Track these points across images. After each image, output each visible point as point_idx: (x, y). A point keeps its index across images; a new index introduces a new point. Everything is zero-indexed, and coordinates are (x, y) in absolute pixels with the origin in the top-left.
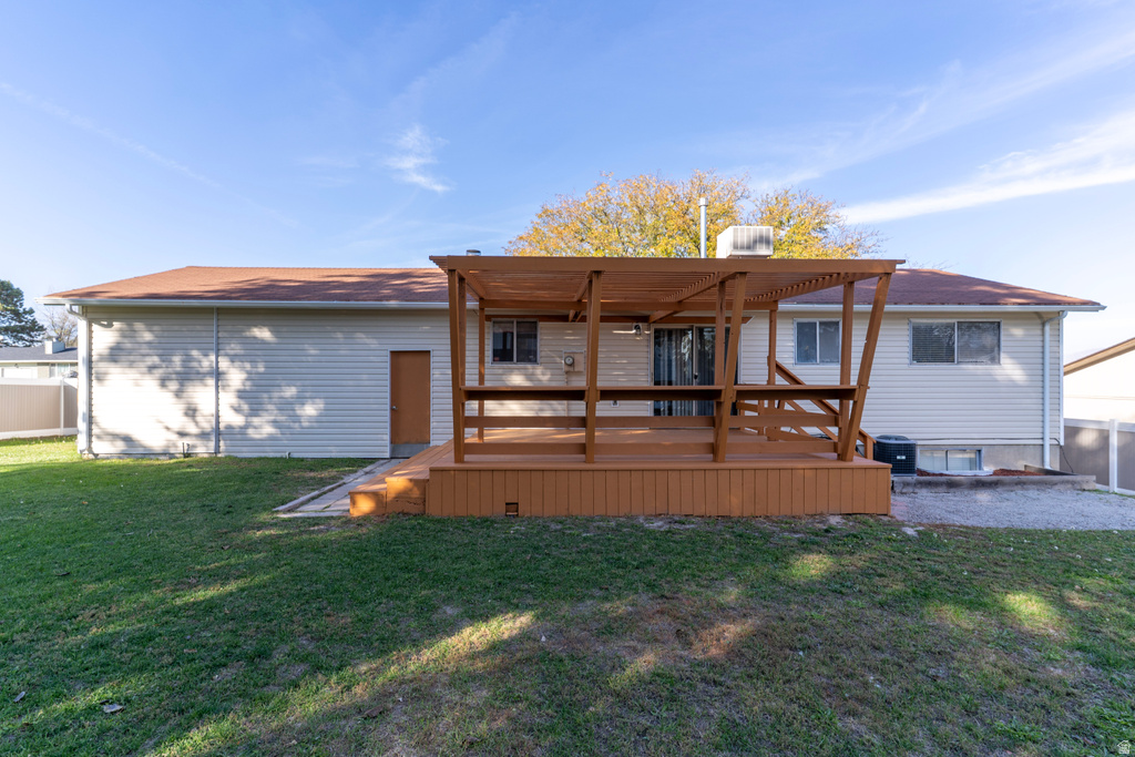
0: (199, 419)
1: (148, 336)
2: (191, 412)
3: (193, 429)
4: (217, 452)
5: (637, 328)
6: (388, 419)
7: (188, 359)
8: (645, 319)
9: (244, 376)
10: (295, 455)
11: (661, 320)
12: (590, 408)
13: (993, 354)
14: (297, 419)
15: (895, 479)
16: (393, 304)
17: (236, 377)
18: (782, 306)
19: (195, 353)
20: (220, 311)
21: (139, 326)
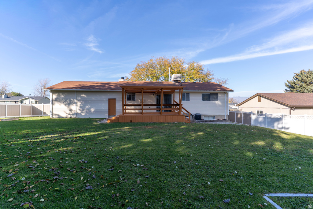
0: (72, 111)
1: (63, 96)
2: (71, 110)
3: (71, 113)
4: (76, 117)
5: (153, 94)
6: (108, 111)
7: (70, 100)
8: (155, 93)
9: (81, 103)
10: (91, 118)
11: (157, 93)
12: (142, 107)
13: (216, 99)
14: (90, 111)
15: (196, 120)
16: (109, 90)
17: (79, 104)
18: (175, 91)
19: (72, 99)
20: (77, 91)
21: (61, 94)
